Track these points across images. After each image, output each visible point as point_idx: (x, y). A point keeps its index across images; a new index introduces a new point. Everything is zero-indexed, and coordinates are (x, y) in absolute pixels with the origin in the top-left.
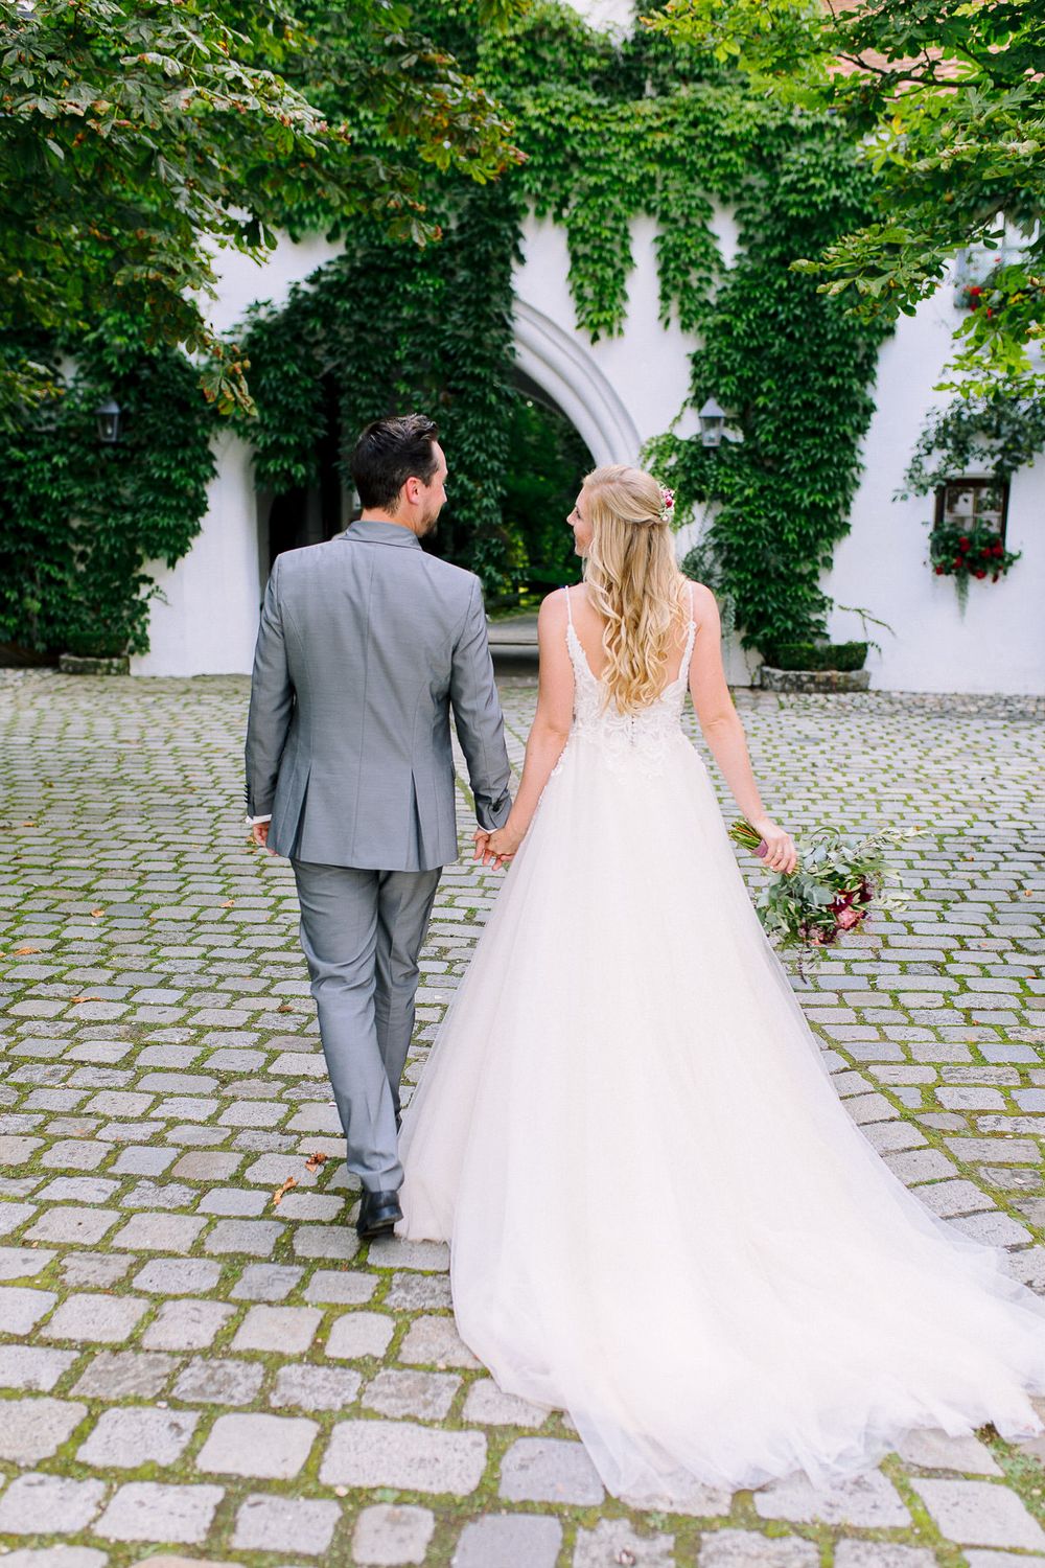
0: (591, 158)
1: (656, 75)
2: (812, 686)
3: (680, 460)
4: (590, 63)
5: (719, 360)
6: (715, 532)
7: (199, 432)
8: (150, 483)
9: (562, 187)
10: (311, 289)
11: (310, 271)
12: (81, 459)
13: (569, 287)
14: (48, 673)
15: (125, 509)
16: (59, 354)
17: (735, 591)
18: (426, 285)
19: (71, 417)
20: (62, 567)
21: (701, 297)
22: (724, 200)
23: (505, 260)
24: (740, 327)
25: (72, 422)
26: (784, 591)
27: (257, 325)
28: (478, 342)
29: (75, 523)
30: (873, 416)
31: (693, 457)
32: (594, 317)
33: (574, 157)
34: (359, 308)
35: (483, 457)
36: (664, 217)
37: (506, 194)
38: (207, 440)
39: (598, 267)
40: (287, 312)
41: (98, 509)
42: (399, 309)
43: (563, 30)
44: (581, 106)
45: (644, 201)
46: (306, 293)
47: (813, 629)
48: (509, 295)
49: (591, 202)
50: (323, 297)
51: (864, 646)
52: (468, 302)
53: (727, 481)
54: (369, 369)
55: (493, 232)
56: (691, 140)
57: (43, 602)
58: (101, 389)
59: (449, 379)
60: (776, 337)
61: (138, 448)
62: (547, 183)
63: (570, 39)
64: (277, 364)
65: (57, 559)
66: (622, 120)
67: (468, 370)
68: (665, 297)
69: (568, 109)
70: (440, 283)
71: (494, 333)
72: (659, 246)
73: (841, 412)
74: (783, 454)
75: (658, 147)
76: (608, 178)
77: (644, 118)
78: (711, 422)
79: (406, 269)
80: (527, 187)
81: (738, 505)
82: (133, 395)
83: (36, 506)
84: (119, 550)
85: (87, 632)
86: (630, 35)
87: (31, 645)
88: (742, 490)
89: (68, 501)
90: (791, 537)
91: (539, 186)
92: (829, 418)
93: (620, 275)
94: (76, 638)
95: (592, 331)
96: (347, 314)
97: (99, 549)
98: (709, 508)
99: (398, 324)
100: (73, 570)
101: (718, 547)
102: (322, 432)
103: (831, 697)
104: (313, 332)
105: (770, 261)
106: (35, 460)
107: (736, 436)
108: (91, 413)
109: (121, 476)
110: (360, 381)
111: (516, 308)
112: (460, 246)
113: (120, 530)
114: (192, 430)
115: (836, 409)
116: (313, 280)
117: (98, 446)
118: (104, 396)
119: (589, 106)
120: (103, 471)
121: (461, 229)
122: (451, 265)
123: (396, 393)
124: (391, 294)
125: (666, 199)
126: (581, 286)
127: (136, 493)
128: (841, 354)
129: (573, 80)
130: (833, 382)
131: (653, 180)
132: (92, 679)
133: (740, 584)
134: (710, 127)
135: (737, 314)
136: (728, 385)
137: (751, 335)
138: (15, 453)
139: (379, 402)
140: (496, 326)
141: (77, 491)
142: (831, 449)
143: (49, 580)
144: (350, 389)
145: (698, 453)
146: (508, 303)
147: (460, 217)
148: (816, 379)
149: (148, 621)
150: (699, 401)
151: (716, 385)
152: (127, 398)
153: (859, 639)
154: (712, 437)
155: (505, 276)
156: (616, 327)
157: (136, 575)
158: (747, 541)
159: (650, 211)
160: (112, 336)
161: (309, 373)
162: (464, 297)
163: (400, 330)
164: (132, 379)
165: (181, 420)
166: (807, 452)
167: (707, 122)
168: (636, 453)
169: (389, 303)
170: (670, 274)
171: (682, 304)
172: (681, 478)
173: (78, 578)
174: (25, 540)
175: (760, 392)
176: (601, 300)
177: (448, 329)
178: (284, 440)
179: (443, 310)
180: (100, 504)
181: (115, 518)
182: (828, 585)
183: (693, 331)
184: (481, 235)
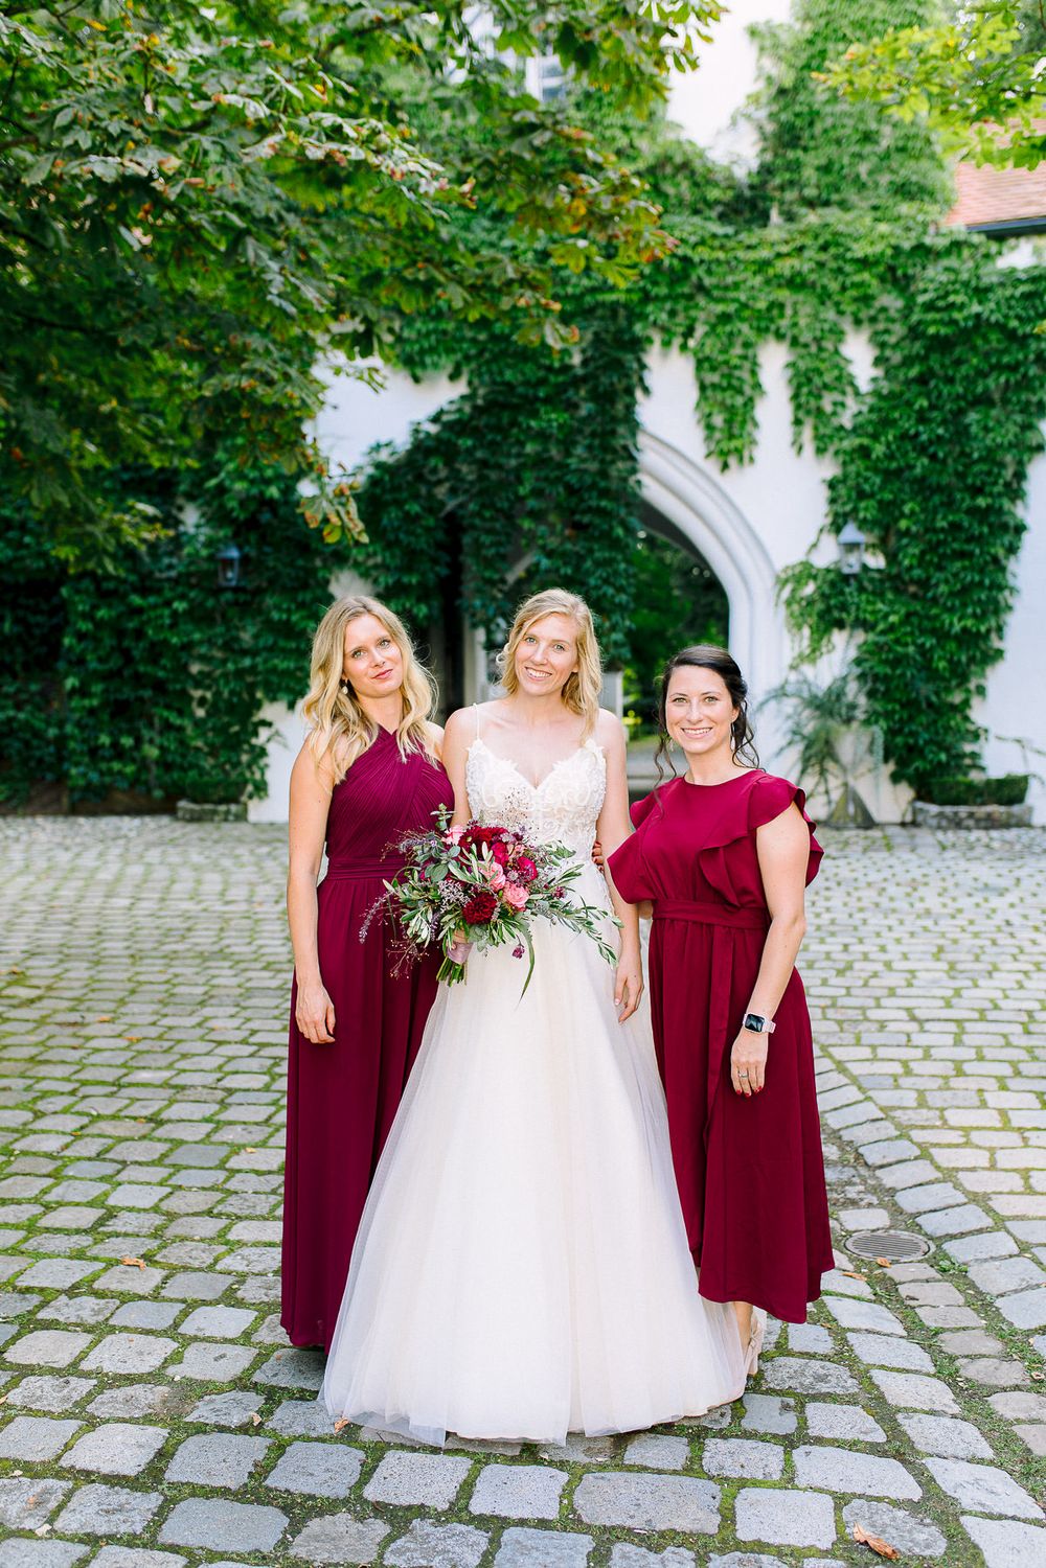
0: (717, 287)
1: (782, 203)
2: (971, 823)
3: (819, 588)
4: (714, 194)
5: (858, 485)
6: (858, 662)
7: (320, 574)
8: (269, 625)
9: (688, 317)
10: (433, 429)
11: (432, 410)
12: (201, 604)
13: (698, 415)
14: (165, 820)
15: (244, 653)
16: (180, 501)
17: (883, 723)
18: (550, 421)
19: (191, 563)
20: (181, 713)
21: (835, 422)
22: (858, 322)
23: (630, 392)
24: (879, 450)
25: (193, 568)
26: (935, 722)
27: (379, 466)
28: (604, 474)
29: (195, 668)
30: (1025, 536)
31: (833, 584)
32: (725, 446)
33: (700, 288)
34: (482, 446)
35: (610, 591)
36: (795, 342)
37: (631, 324)
38: (327, 582)
39: (728, 394)
40: (410, 453)
41: (218, 654)
42: (522, 444)
43: (685, 166)
44: (707, 235)
45: (773, 327)
46: (428, 434)
47: (967, 761)
48: (634, 427)
49: (719, 329)
50: (446, 435)
51: (1025, 779)
52: (593, 435)
53: (870, 608)
54: (492, 506)
55: (617, 366)
56: (821, 265)
57: (162, 748)
58: (221, 533)
59: (573, 513)
60: (917, 458)
61: (258, 592)
62: (672, 313)
63: (693, 173)
64: (399, 504)
65: (176, 704)
66: (749, 247)
67: (593, 503)
68: (798, 422)
69: (693, 239)
70: (564, 417)
71: (620, 465)
72: (790, 372)
73: (991, 532)
74: (928, 579)
75: (787, 273)
76: (736, 306)
77: (773, 245)
78: (851, 547)
79: (530, 406)
80: (652, 318)
81: (883, 633)
82: (253, 537)
83: (156, 652)
84: (239, 695)
85: (206, 778)
86: (754, 165)
87: (149, 791)
88: (886, 616)
89: (187, 647)
90: (942, 665)
91: (664, 317)
92: (978, 539)
93: (749, 403)
94: (194, 785)
95: (722, 459)
96: (470, 451)
97: (218, 694)
98: (851, 636)
99: (522, 460)
100: (192, 715)
101: (862, 677)
102: (444, 571)
103: (994, 834)
104: (434, 471)
105: (908, 382)
106: (154, 607)
107: (876, 561)
108: (211, 558)
109: (241, 619)
110: (483, 519)
111: (642, 440)
112: (584, 379)
113: (240, 674)
114: (313, 571)
115: (986, 530)
116: (435, 419)
117: (217, 591)
118: (225, 541)
119: (714, 236)
120: (223, 616)
121: (585, 363)
122: (575, 399)
123: (519, 529)
124: (515, 431)
125: (795, 325)
126: (710, 415)
127: (256, 637)
128: (989, 473)
129: (696, 212)
130: (982, 502)
131: (782, 306)
132: (209, 827)
133: (888, 715)
134: (841, 250)
135: (875, 437)
136: (868, 509)
137: (890, 457)
138: (136, 600)
139: (503, 538)
140: (623, 459)
141: (197, 636)
142: (982, 571)
143: (168, 727)
144: (473, 527)
145: (838, 581)
146: (634, 435)
147: (583, 351)
148: (963, 500)
149: (267, 766)
150: (837, 527)
151: (855, 510)
152: (247, 542)
153: (1018, 770)
154: (852, 563)
155: (630, 408)
156: (746, 454)
157: (255, 719)
158: (894, 668)
159: (780, 336)
160: (233, 481)
161: (430, 510)
162: (588, 430)
163: (521, 467)
164: (252, 523)
165: (300, 562)
166: (955, 575)
167: (838, 245)
168: (770, 582)
169: (512, 440)
170: (803, 399)
171: (816, 428)
172: (820, 606)
173: (198, 723)
174: (144, 687)
175: (902, 515)
176: (730, 428)
177: (573, 462)
178: (405, 579)
179: (567, 445)
180: (220, 648)
181: (235, 662)
182: (979, 714)
183: (829, 455)
184: (605, 368)
